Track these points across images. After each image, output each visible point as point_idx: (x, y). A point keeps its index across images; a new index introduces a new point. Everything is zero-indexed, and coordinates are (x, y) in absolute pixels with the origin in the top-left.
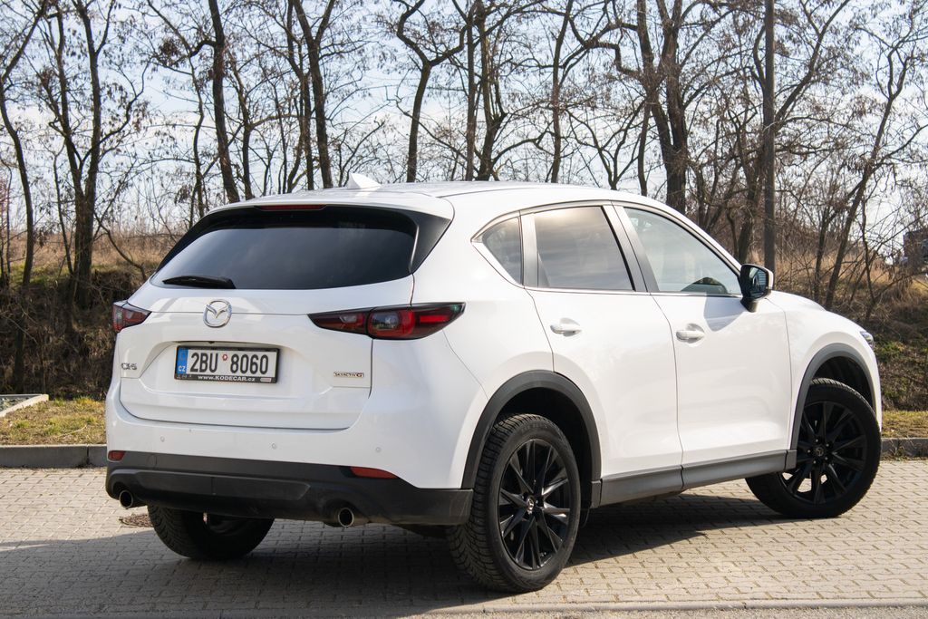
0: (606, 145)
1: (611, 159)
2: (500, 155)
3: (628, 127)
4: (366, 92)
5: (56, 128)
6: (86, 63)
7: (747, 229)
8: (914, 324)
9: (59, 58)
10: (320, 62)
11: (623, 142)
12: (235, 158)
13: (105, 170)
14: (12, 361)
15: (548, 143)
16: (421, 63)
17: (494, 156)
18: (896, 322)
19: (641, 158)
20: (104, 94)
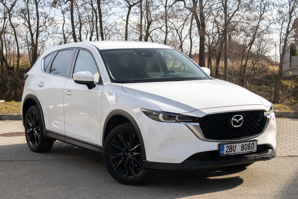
0: (179, 29)
1: (180, 33)
2: (151, 32)
3: (184, 24)
4: (115, 14)
5: (25, 25)
6: (35, 6)
7: (220, 53)
8: (269, 80)
9: (27, 4)
10: (101, 5)
11: (183, 28)
12: (77, 33)
13: (42, 37)
14: (14, 91)
15: (164, 28)
16: (129, 6)
17: (149, 32)
18: (264, 79)
19: (190, 33)
20: (40, 15)
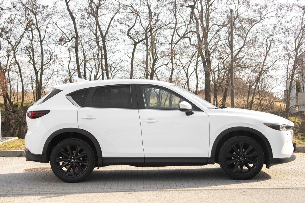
0: (185, 66)
1: (186, 70)
2: (156, 69)
3: (191, 61)
4: (119, 51)
5: (30, 63)
6: (39, 43)
7: (226, 89)
9: (32, 42)
10: (106, 43)
11: (190, 65)
12: (82, 70)
13: (45, 74)
14: (18, 129)
15: (170, 65)
16: (134, 43)
17: (155, 69)
19: (196, 70)
20: (44, 52)
